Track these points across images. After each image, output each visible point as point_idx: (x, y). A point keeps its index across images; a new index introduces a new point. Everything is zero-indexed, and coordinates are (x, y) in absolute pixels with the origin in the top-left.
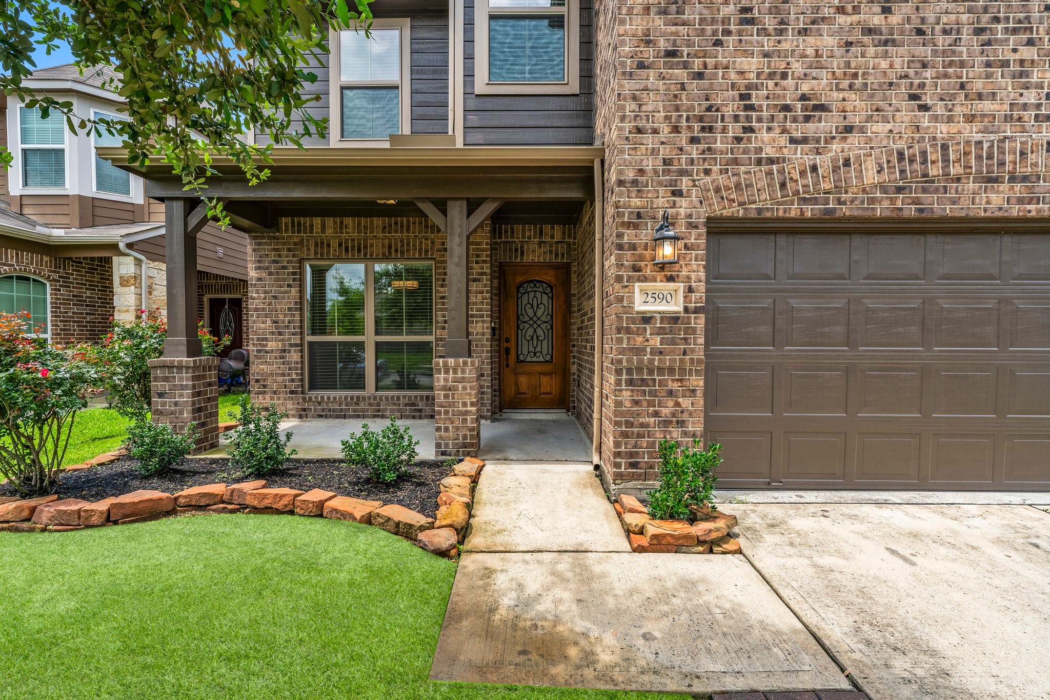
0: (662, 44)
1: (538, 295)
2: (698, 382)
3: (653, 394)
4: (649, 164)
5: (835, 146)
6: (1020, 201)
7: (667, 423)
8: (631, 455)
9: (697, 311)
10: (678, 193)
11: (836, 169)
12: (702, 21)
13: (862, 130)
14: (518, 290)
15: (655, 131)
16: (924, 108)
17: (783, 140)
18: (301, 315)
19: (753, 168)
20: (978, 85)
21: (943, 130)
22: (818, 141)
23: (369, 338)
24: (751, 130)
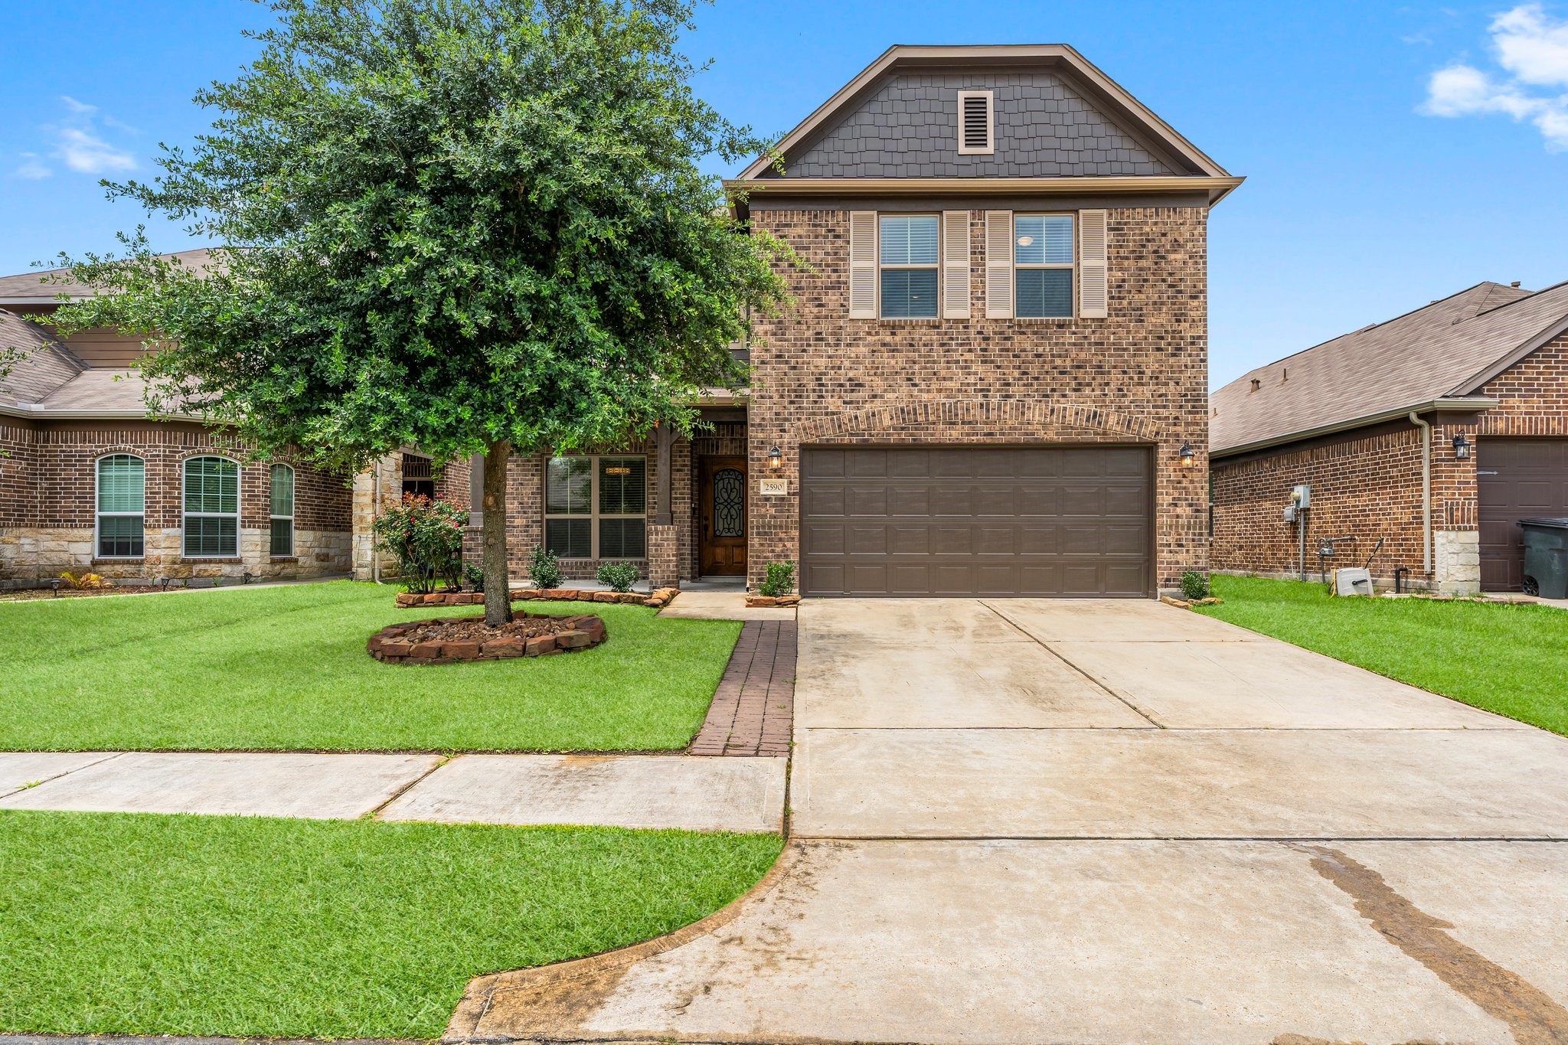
0: (774, 352)
1: (732, 481)
2: (795, 533)
3: (771, 540)
4: (768, 416)
5: (867, 406)
6: (968, 435)
7: (779, 556)
8: (759, 574)
9: (794, 494)
10: (783, 431)
11: (868, 418)
12: (795, 339)
13: (882, 397)
14: (715, 478)
15: (771, 397)
16: (915, 385)
17: (839, 402)
18: (542, 498)
19: (823, 417)
20: (943, 373)
21: (925, 396)
22: (858, 402)
23: (595, 517)
24: (822, 397)
